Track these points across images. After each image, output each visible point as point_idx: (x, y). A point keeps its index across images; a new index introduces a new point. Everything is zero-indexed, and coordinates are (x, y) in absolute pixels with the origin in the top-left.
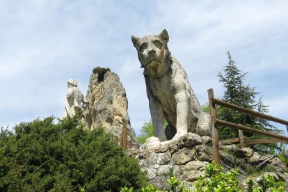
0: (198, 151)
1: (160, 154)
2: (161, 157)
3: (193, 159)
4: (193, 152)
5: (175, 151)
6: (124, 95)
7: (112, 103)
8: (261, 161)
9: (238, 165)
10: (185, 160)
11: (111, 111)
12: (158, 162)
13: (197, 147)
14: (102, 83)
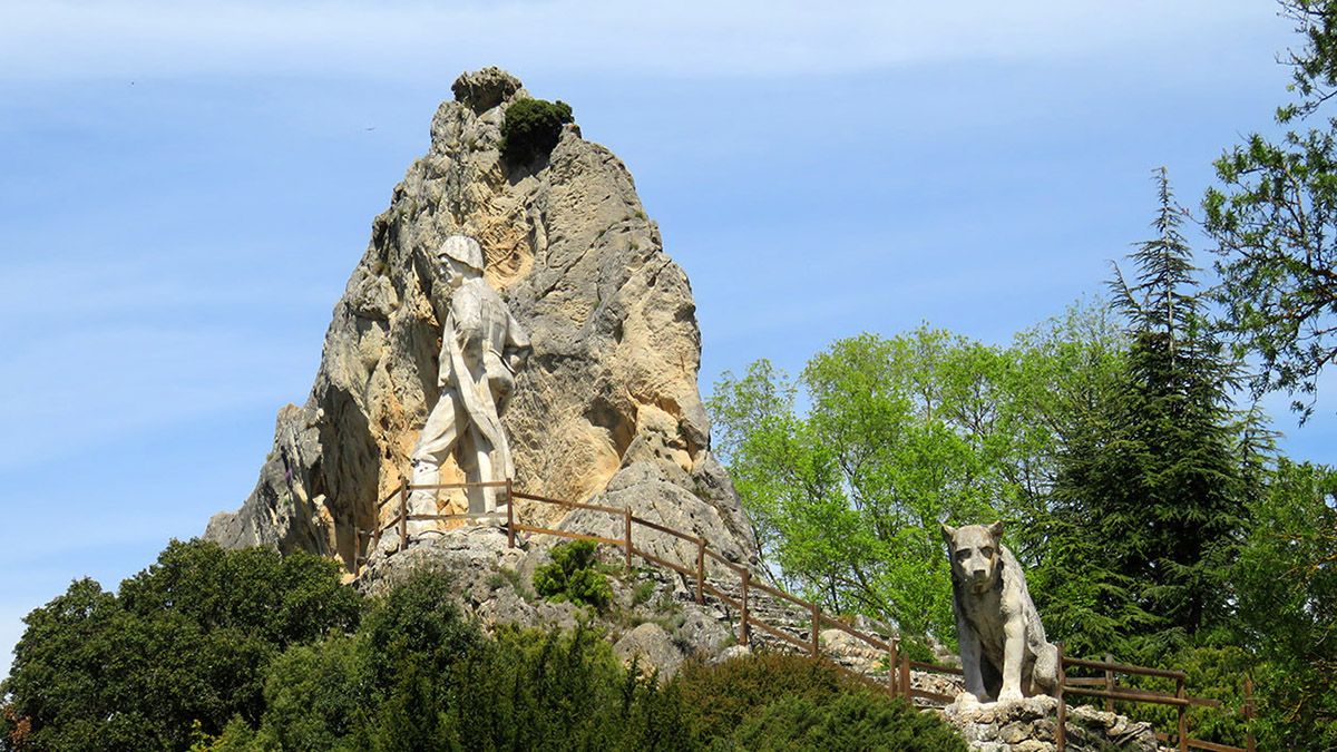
0: (1037, 728)
1: (983, 726)
2: (984, 729)
3: (1029, 738)
4: (1030, 728)
5: (1006, 724)
6: (687, 313)
7: (619, 334)
8: (1125, 735)
9: (1089, 743)
10: (1019, 738)
11: (618, 374)
12: (980, 737)
13: (1037, 721)
14: (528, 183)
